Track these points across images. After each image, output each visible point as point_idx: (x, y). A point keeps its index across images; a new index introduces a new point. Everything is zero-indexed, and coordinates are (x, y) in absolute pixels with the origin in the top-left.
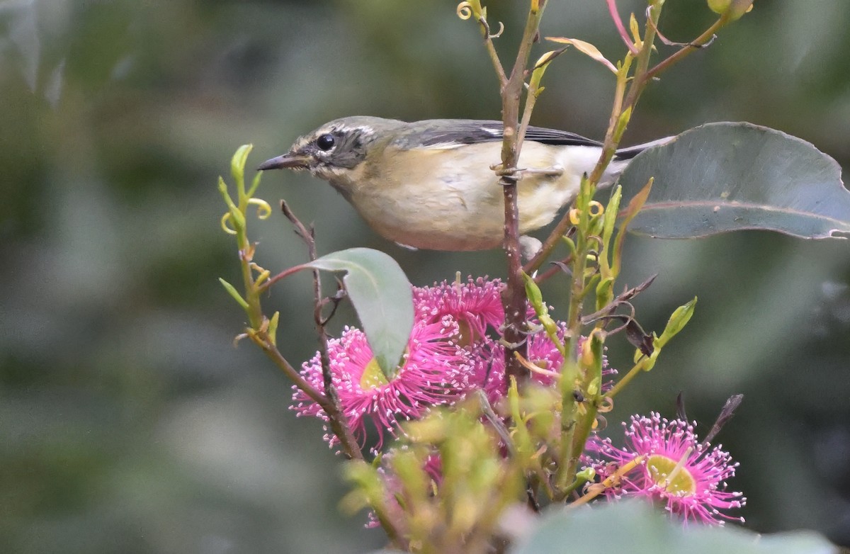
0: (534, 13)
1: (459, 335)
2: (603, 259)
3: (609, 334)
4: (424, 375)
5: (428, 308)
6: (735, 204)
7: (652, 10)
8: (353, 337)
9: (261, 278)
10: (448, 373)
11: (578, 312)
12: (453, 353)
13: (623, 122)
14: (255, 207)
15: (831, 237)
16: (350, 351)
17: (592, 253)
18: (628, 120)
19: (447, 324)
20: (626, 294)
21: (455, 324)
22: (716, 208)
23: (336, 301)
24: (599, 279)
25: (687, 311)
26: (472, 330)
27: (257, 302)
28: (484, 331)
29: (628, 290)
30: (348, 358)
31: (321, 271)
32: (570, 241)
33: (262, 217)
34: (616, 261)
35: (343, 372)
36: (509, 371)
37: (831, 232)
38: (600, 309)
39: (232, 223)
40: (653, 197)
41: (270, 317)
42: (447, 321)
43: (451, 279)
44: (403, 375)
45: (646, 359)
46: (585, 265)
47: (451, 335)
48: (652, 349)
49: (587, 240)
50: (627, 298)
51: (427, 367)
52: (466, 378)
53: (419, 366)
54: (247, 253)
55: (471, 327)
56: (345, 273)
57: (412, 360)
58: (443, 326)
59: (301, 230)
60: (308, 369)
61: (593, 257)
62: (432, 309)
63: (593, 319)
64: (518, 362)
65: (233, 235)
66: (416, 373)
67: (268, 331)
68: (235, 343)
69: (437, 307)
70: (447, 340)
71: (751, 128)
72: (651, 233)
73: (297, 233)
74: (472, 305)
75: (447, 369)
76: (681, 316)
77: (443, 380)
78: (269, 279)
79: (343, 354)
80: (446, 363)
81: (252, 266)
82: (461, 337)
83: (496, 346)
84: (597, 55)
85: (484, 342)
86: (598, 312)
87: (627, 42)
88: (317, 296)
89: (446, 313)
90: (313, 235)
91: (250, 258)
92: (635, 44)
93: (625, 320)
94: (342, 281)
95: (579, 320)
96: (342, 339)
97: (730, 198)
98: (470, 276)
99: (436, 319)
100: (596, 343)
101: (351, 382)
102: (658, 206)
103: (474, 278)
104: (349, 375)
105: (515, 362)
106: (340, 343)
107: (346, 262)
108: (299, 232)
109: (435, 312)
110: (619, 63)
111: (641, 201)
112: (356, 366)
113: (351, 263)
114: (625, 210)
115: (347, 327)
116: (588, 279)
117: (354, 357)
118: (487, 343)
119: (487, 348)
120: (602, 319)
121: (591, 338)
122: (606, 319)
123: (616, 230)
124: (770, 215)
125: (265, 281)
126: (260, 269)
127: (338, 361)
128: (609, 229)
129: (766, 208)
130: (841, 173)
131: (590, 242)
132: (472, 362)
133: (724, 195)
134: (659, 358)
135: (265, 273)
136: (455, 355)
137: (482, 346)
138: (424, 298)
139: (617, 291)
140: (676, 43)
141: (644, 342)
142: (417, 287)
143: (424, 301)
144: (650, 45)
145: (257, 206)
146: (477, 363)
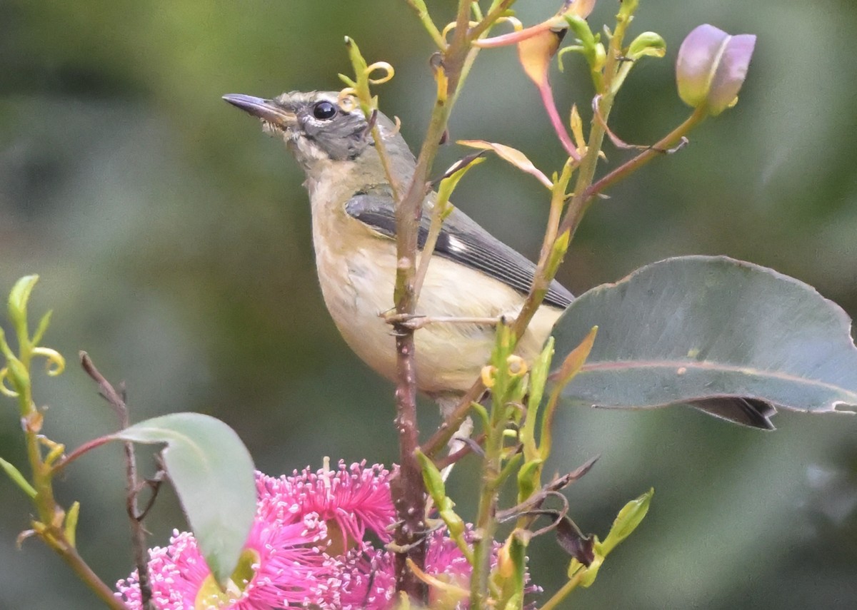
0: (441, 103)
1: (326, 539)
2: (526, 435)
3: (534, 535)
4: (279, 593)
5: (285, 504)
6: (707, 365)
7: (600, 100)
8: (184, 545)
9: (52, 455)
10: (312, 589)
11: (491, 505)
12: (319, 563)
13: (558, 252)
14: (42, 359)
15: (834, 410)
16: (181, 563)
17: (513, 427)
18: (565, 247)
19: (311, 524)
20: (557, 481)
21: (322, 524)
22: (681, 371)
23: (156, 486)
24: (521, 462)
25: (641, 506)
26: (345, 533)
27: (47, 487)
28: (361, 536)
29: (561, 476)
30: (178, 572)
31: (136, 444)
32: (482, 409)
33: (52, 373)
34: (545, 438)
35: (171, 591)
36: (400, 587)
37: (834, 405)
38: (522, 501)
39: (11, 380)
40: (596, 355)
41: (67, 508)
42: (310, 521)
43: (317, 466)
44: (251, 592)
45: (585, 571)
46: (502, 444)
47: (316, 539)
48: (592, 558)
49: (506, 407)
50: (558, 487)
51: (283, 581)
52: (337, 595)
53: (272, 581)
54: (32, 421)
55: (343, 529)
56: (164, 445)
57: (265, 572)
58: (306, 527)
59: (109, 392)
60: (124, 589)
61: (512, 432)
62: (290, 505)
63: (512, 515)
64: (412, 574)
65: (13, 398)
66: (269, 589)
67: (64, 525)
68: (19, 541)
69: (297, 502)
70: (310, 545)
71: (730, 264)
72: (593, 401)
73: (101, 394)
74: (345, 501)
75: (311, 583)
76: (631, 513)
77: (306, 598)
78: (64, 457)
79: (170, 566)
80: (310, 576)
81: (40, 440)
82: (330, 542)
83: (379, 555)
84: (526, 165)
85: (362, 549)
86: (520, 506)
87: (567, 144)
88: (130, 480)
89: (309, 511)
90: (124, 399)
91: (36, 428)
92: (578, 150)
93: (555, 516)
94: (160, 455)
95: (494, 516)
96: (169, 547)
97: (700, 357)
98: (342, 460)
99: (298, 518)
100: (516, 547)
101: (181, 603)
102: (604, 366)
103: (348, 463)
104: (179, 594)
105: (409, 576)
106: (167, 553)
107: (166, 431)
108: (105, 394)
109: (295, 508)
110: (555, 175)
111: (579, 359)
112: (188, 582)
113: (173, 433)
114: (557, 372)
115: (176, 531)
116: (504, 463)
117: (186, 571)
118: (366, 549)
119: (366, 557)
120: (524, 515)
121: (509, 541)
122: (530, 515)
123: (545, 399)
124: (754, 379)
125: (58, 459)
126: (50, 443)
127: (165, 575)
128: (536, 396)
129: (748, 371)
130: (850, 326)
131: (509, 411)
132: (347, 576)
133: (691, 353)
134: (602, 569)
135: (57, 448)
136: (322, 566)
137: (359, 554)
138: (279, 491)
139: (546, 479)
140: (632, 146)
141: (581, 547)
142: (270, 477)
143: (280, 495)
144: (597, 151)
145: (44, 358)
146: (353, 578)
